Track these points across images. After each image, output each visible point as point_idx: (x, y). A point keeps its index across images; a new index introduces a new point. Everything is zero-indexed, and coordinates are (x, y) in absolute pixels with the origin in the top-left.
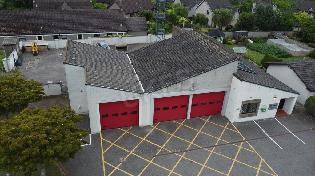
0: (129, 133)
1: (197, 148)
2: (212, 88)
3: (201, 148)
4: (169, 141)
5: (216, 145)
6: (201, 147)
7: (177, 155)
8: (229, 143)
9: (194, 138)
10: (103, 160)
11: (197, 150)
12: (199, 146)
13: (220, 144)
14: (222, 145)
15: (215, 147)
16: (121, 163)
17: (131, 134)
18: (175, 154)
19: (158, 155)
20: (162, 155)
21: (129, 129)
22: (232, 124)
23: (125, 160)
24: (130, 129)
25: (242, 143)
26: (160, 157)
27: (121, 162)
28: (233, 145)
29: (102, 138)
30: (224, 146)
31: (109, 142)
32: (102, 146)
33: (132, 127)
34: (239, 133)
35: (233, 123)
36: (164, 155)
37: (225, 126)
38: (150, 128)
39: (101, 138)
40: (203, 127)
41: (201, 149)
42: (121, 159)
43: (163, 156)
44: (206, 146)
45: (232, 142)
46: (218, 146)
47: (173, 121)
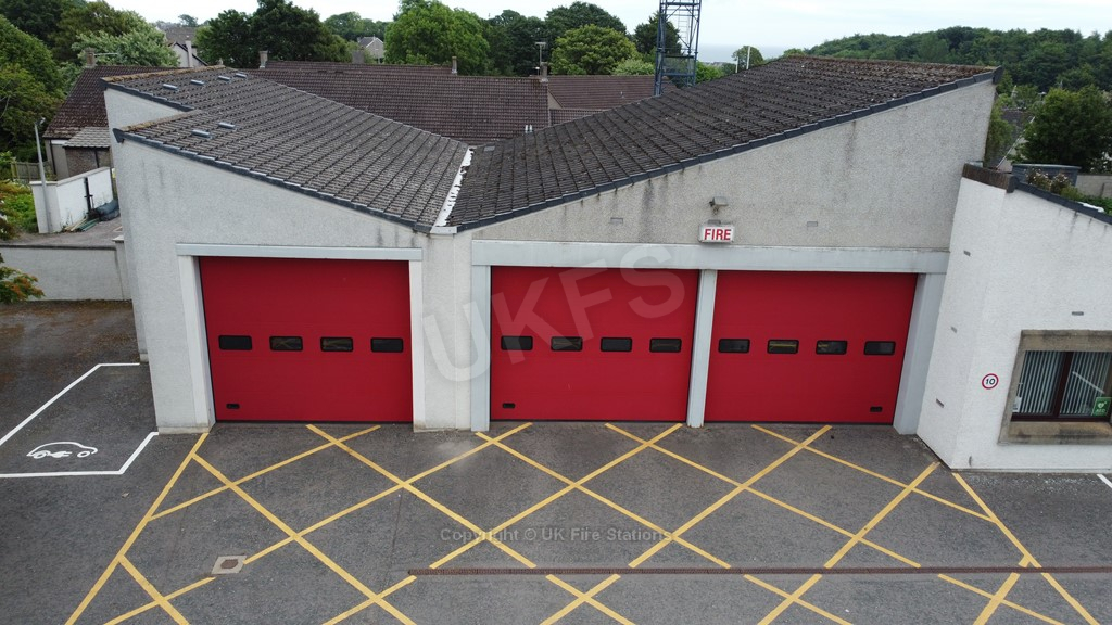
0: (345, 448)
1: (701, 566)
2: (834, 246)
3: (724, 571)
4: (541, 509)
5: (829, 565)
6: (727, 566)
7: (556, 587)
8: (918, 566)
9: (693, 515)
10: (125, 549)
11: (692, 576)
12: (713, 559)
13: (855, 566)
14: (870, 571)
15: (817, 577)
16: (208, 580)
17: (354, 454)
18: (551, 577)
19: (442, 571)
20: (463, 572)
21: (356, 435)
22: (957, 477)
23: (236, 570)
24: (362, 433)
25: (1014, 578)
26: (446, 578)
27: (206, 576)
28: (943, 581)
29: (198, 453)
30: (884, 577)
31: (217, 474)
32: (170, 485)
33: (378, 427)
34: (993, 526)
35: (964, 473)
36: (477, 572)
37: (908, 482)
38: (467, 442)
39: (192, 455)
40: (768, 470)
41: (722, 577)
42: (221, 560)
43: (469, 577)
44: (761, 565)
45: (940, 565)
46: (842, 576)
47: (608, 425)
